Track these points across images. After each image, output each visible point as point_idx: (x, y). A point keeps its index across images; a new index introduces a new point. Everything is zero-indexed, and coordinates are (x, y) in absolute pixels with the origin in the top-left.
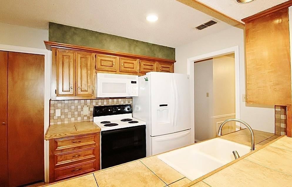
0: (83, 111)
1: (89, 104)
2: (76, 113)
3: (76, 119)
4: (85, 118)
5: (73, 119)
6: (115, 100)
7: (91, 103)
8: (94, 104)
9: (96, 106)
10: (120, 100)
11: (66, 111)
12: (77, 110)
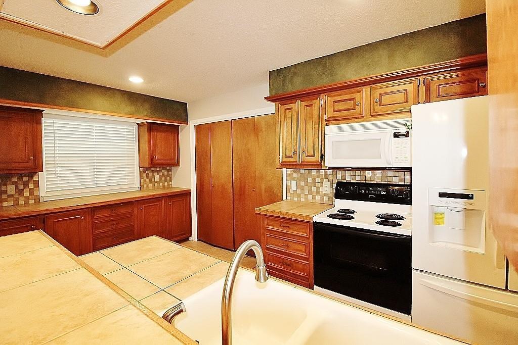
0: (322, 186)
1: (330, 177)
2: (314, 189)
3: (314, 198)
4: (326, 199)
5: (310, 197)
6: (379, 173)
7: (335, 175)
8: (339, 178)
9: (343, 181)
10: (390, 174)
11: (302, 183)
12: (315, 185)
